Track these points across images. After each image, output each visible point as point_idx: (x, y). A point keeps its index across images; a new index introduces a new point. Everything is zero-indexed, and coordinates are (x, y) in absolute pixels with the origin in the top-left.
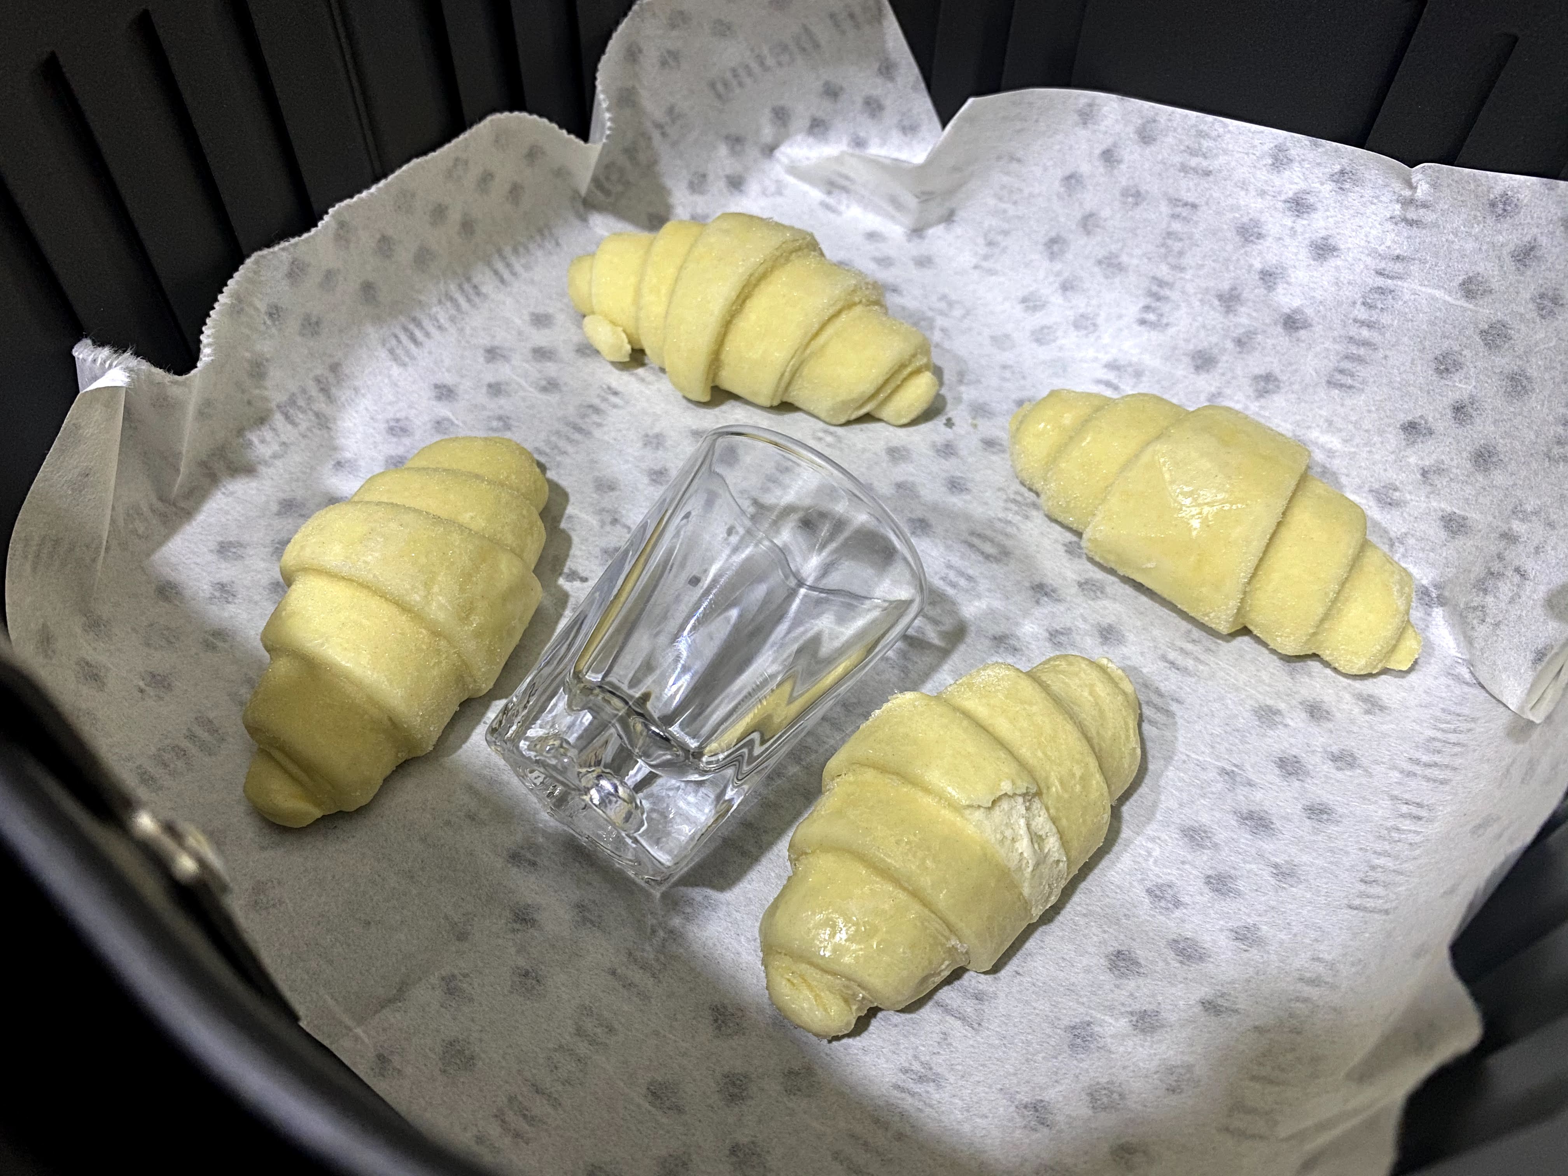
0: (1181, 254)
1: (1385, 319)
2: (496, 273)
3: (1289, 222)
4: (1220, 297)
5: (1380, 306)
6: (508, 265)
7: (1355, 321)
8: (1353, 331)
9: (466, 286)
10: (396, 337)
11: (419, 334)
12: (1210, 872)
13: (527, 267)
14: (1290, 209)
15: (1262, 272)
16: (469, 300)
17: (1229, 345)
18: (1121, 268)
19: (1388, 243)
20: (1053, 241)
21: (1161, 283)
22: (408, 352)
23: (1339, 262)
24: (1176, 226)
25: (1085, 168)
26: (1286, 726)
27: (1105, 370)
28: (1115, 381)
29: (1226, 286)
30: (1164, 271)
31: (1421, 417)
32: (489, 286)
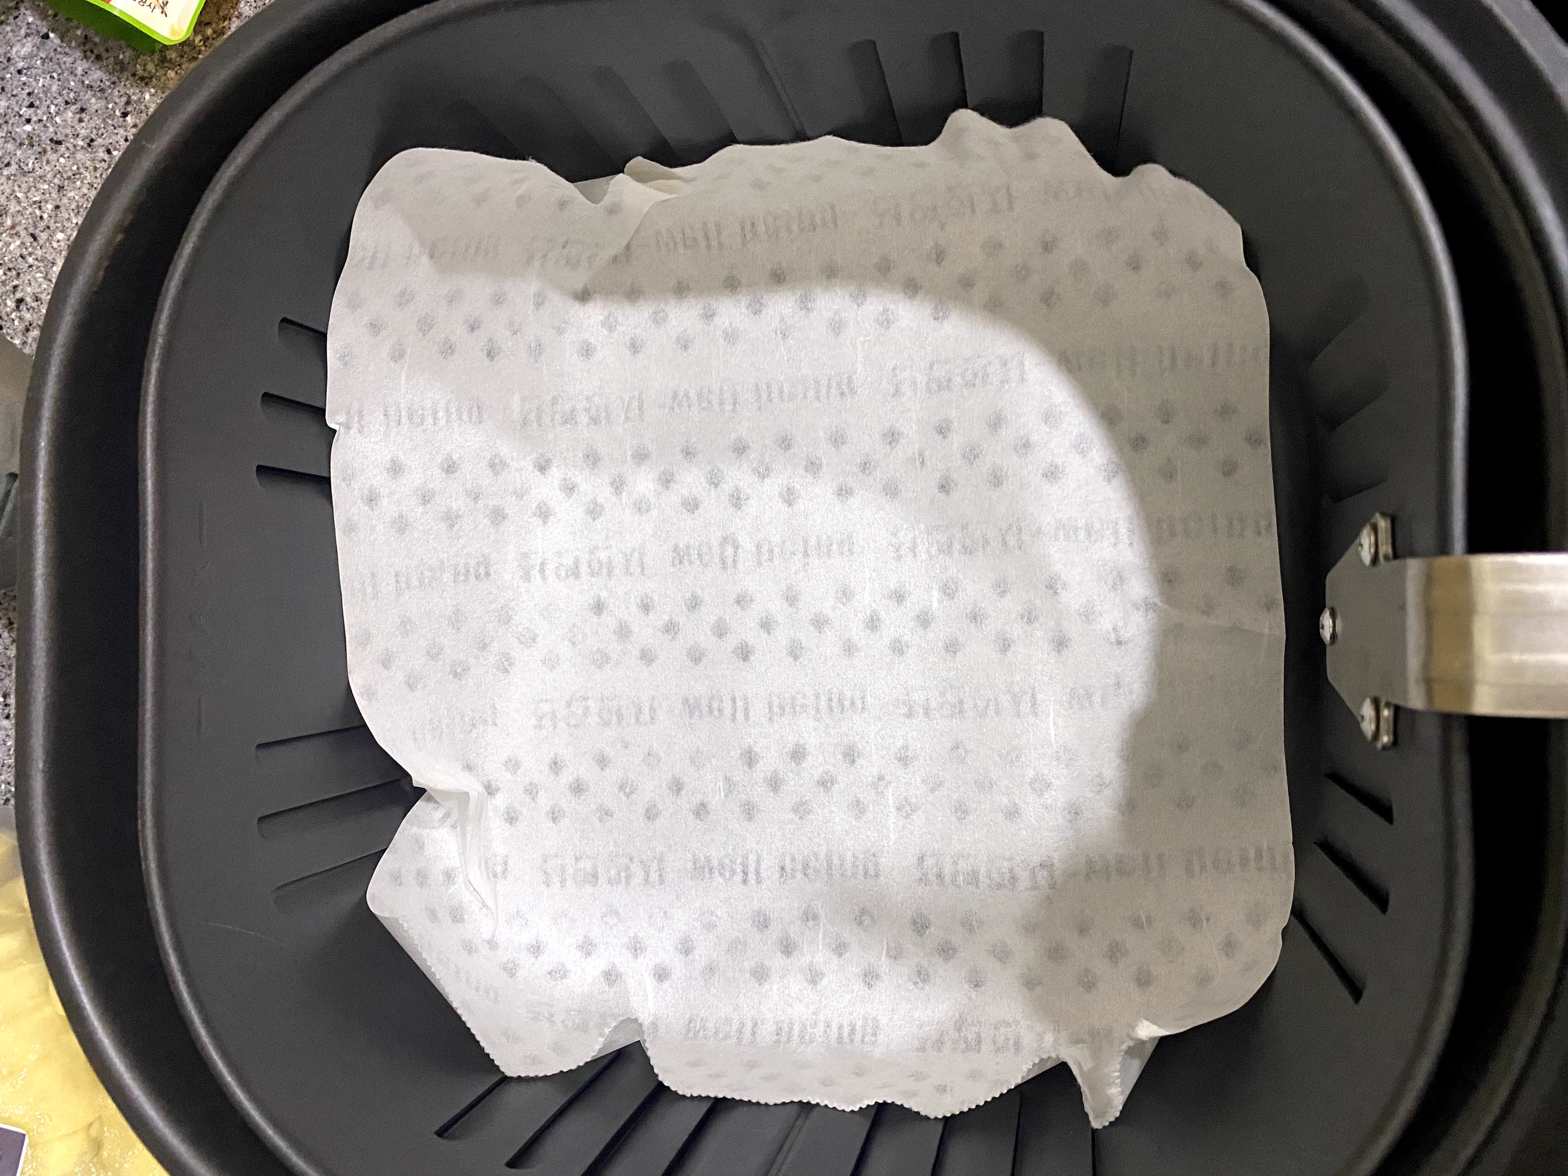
0: (431, 569)
1: (428, 404)
2: (754, 1033)
3: (385, 501)
4: (452, 526)
5: (421, 412)
6: (740, 1031)
7: (435, 424)
8: (442, 422)
9: (784, 1039)
10: (862, 1041)
11: (846, 1031)
12: (855, 307)
13: (728, 1021)
14: (377, 505)
15: (424, 504)
16: (791, 1029)
17: (481, 504)
18: (457, 611)
19: (378, 426)
20: (456, 675)
21: (457, 574)
22: (864, 1026)
23: (400, 453)
24: (415, 582)
25: (400, 676)
26: (731, 324)
27: (532, 579)
28: (538, 568)
29: (443, 525)
30: (447, 577)
31: (482, 350)
32: (767, 1030)
